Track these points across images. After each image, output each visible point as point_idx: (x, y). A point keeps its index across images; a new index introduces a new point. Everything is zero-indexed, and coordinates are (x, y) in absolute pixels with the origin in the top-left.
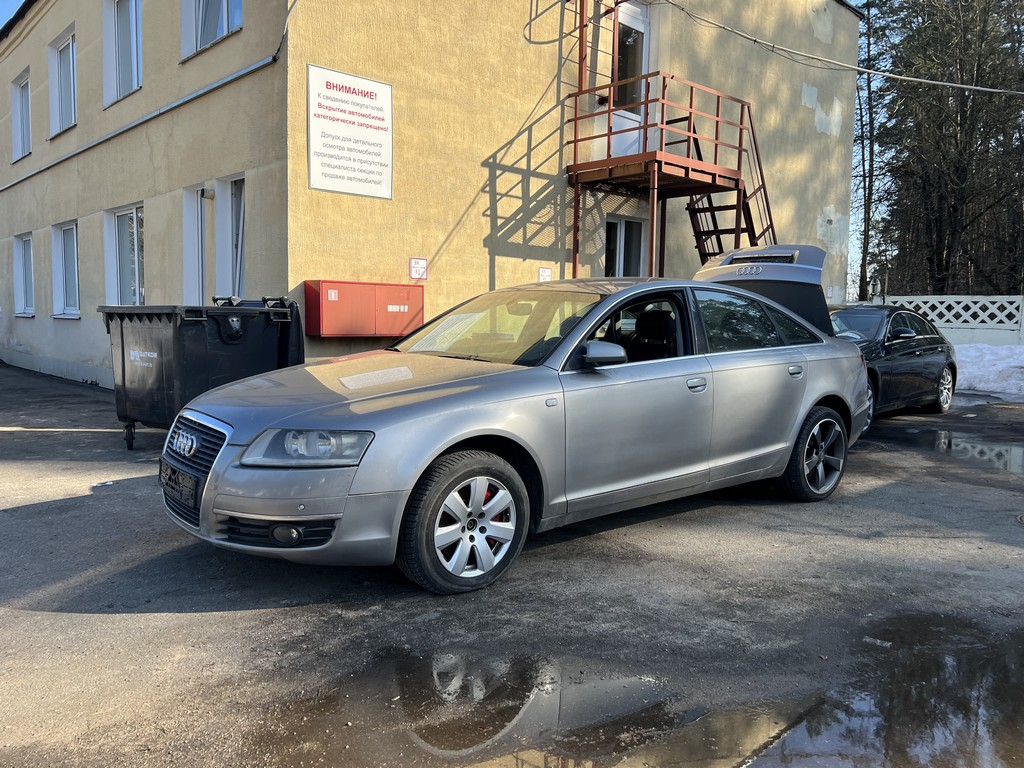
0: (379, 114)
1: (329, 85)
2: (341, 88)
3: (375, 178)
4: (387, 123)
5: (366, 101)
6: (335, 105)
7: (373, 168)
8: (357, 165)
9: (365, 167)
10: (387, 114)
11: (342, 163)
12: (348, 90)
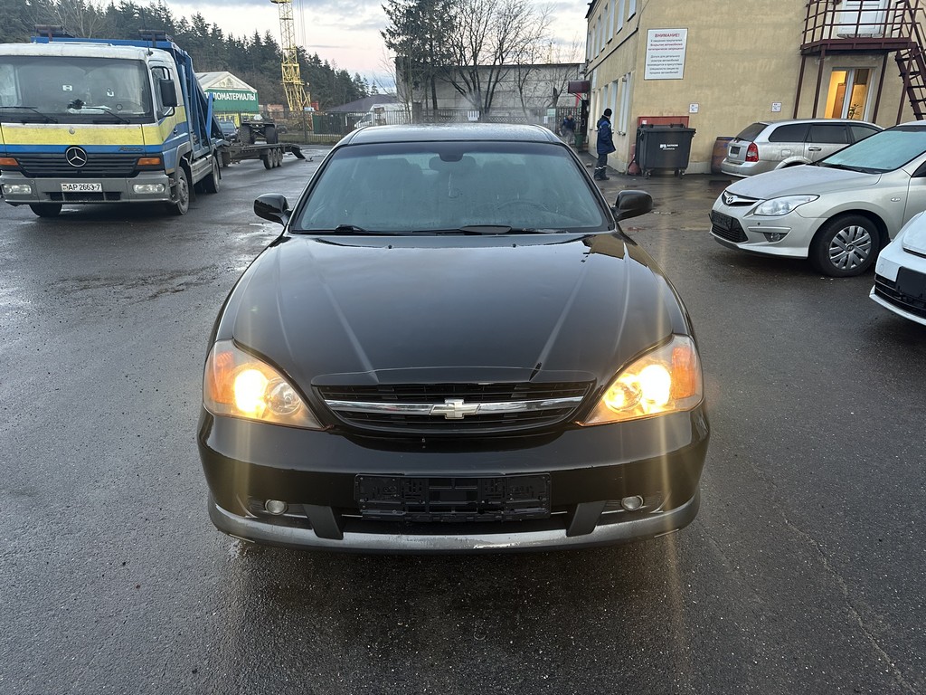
0: (680, 42)
1: (656, 36)
2: (662, 36)
3: (675, 70)
4: (684, 46)
5: (675, 38)
6: (658, 43)
7: (675, 66)
8: (667, 67)
9: (671, 67)
10: (684, 42)
11: (660, 67)
12: (665, 35)
